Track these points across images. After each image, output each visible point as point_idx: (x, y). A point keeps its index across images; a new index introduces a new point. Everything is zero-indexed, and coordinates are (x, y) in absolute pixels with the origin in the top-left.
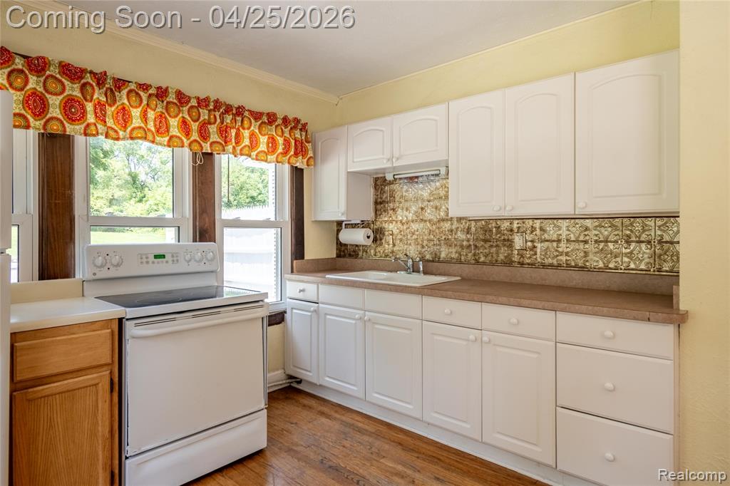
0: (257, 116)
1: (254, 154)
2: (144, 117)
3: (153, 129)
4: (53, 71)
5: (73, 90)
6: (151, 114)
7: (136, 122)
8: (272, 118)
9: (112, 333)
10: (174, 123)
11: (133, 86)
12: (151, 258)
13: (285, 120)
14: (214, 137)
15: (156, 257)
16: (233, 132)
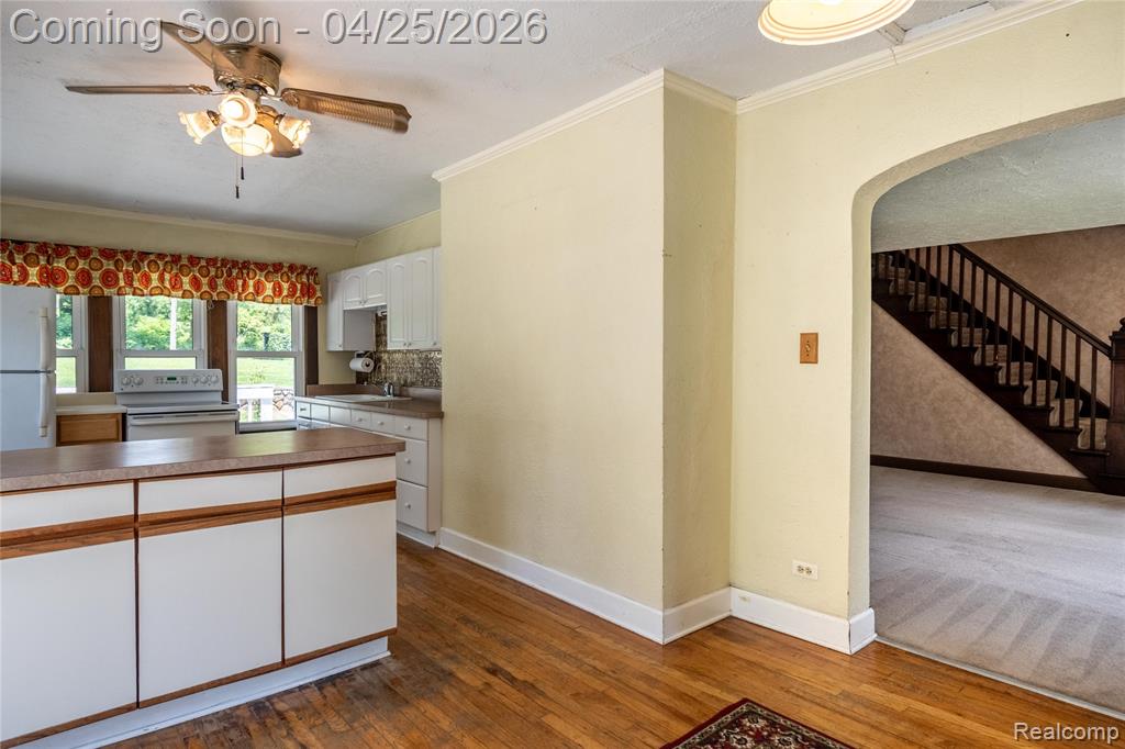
0: (262, 266)
1: (260, 298)
2: (162, 279)
3: (168, 286)
4: (95, 254)
5: (109, 265)
6: (167, 276)
7: (155, 283)
8: (277, 267)
9: (117, 421)
10: (186, 280)
11: (152, 257)
12: (165, 380)
13: (292, 268)
14: (221, 288)
15: (169, 379)
16: (240, 282)
